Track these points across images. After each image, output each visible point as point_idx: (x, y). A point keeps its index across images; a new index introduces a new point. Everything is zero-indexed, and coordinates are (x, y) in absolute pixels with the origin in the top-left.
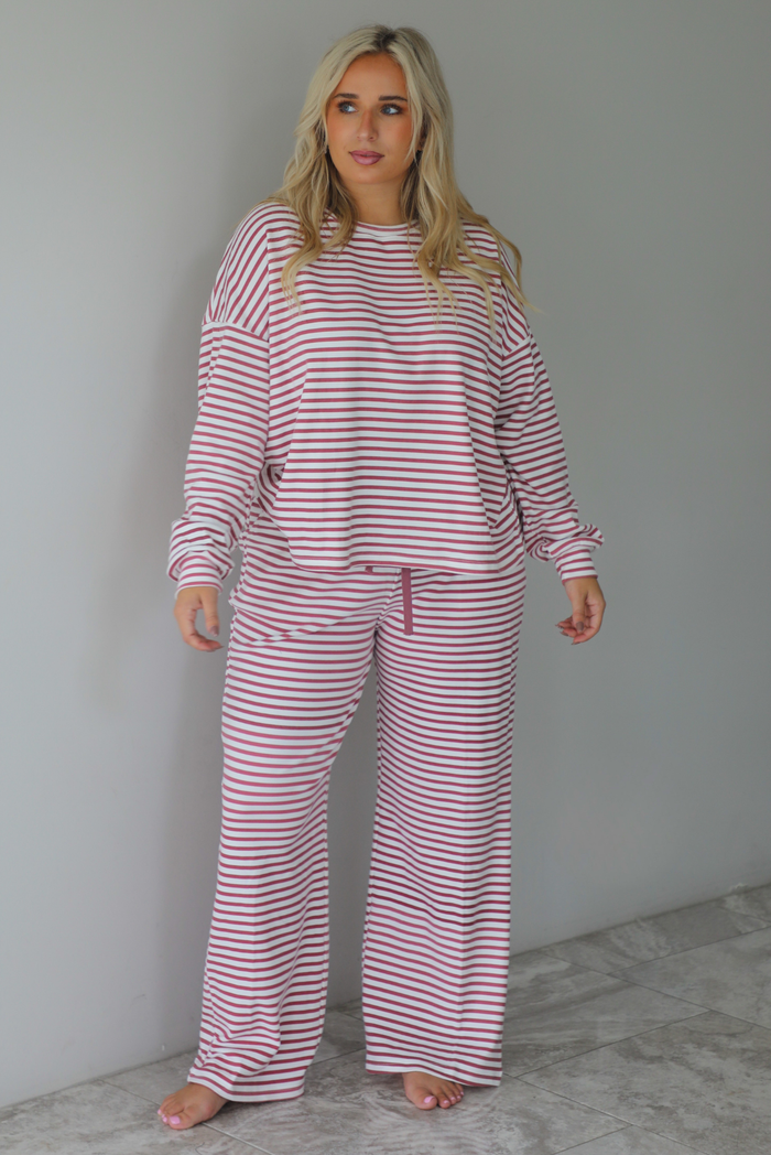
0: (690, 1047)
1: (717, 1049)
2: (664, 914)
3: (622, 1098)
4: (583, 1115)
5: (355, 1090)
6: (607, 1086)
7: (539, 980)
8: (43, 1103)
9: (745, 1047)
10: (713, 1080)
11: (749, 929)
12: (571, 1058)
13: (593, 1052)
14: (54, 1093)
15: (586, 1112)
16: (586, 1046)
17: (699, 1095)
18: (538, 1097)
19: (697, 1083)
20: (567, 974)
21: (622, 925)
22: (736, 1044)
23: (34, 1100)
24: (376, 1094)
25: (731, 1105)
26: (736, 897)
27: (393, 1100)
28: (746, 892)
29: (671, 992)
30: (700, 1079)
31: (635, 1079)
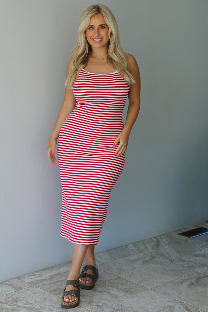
0: (110, 288)
1: (118, 288)
2: (111, 250)
3: (89, 303)
6: (86, 300)
9: (125, 287)
10: (115, 298)
11: (133, 254)
17: (110, 302)
19: (110, 298)
21: (99, 253)
22: (123, 287)
24: (22, 303)
25: (118, 305)
26: (131, 244)
27: (26, 305)
28: (134, 243)
29: (108, 272)
30: (111, 297)
31: (94, 297)
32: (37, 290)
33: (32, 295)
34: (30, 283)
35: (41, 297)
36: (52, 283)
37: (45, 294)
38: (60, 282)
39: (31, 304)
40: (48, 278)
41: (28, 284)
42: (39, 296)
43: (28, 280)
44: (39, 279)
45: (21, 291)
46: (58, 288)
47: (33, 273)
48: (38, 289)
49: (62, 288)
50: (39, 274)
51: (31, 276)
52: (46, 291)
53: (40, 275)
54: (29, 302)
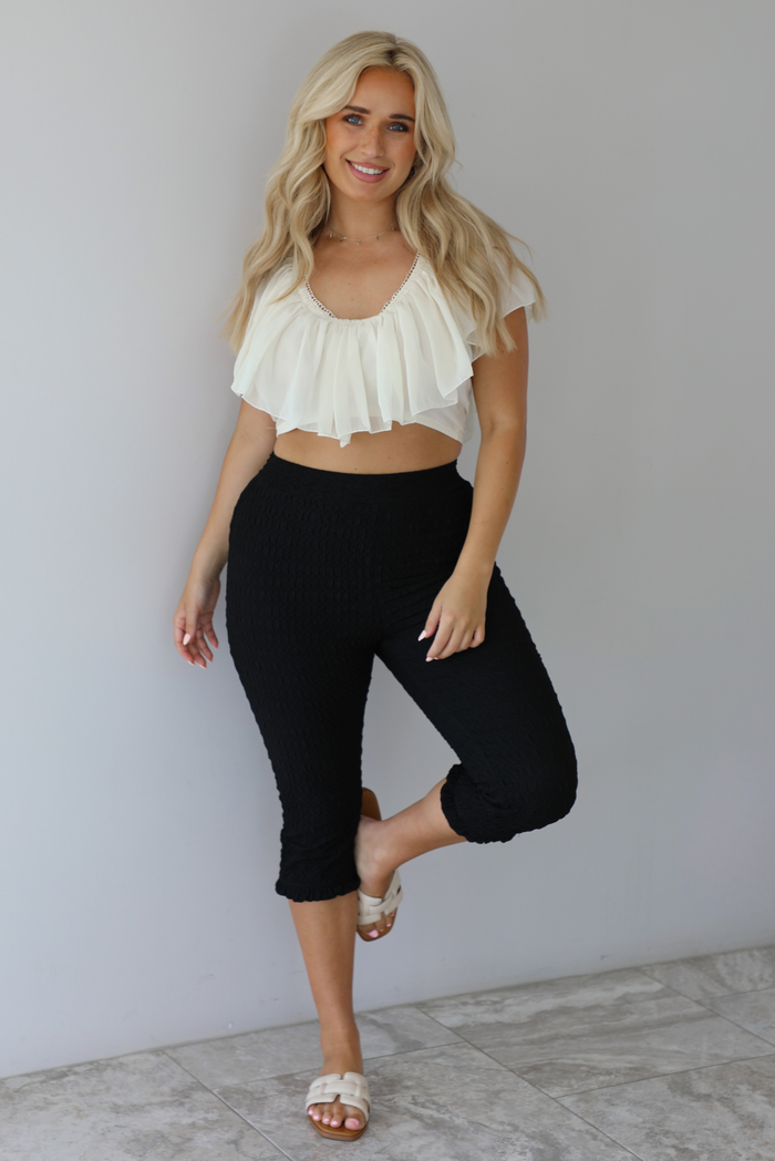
0: (744, 1089)
1: (771, 1093)
3: (650, 1135)
4: (603, 1147)
5: (392, 1092)
6: (640, 1120)
7: (626, 999)
8: (97, 1067)
10: (752, 1128)
12: (618, 1084)
13: (644, 1082)
14: (111, 1059)
15: (607, 1145)
16: (638, 1074)
17: (730, 1142)
18: (567, 1122)
19: (733, 1127)
20: (656, 996)
21: (734, 952)
23: (91, 1063)
24: (410, 1099)
25: (759, 1157)
27: (423, 1106)
29: (751, 1028)
30: (739, 1124)
31: (673, 1116)
32: (473, 1060)
33: (453, 1075)
34: (456, 1030)
35: (483, 1086)
36: (532, 1042)
37: (499, 1078)
38: (562, 1041)
39: (439, 1107)
40: (524, 1019)
41: (449, 1032)
42: (474, 1081)
43: (450, 1018)
44: (491, 1018)
45: (416, 1053)
46: (551, 1064)
47: (476, 996)
48: (477, 1054)
49: (563, 1064)
50: (495, 1003)
51: (465, 1004)
52: (503, 1068)
53: (498, 1006)
54: (436, 1098)
